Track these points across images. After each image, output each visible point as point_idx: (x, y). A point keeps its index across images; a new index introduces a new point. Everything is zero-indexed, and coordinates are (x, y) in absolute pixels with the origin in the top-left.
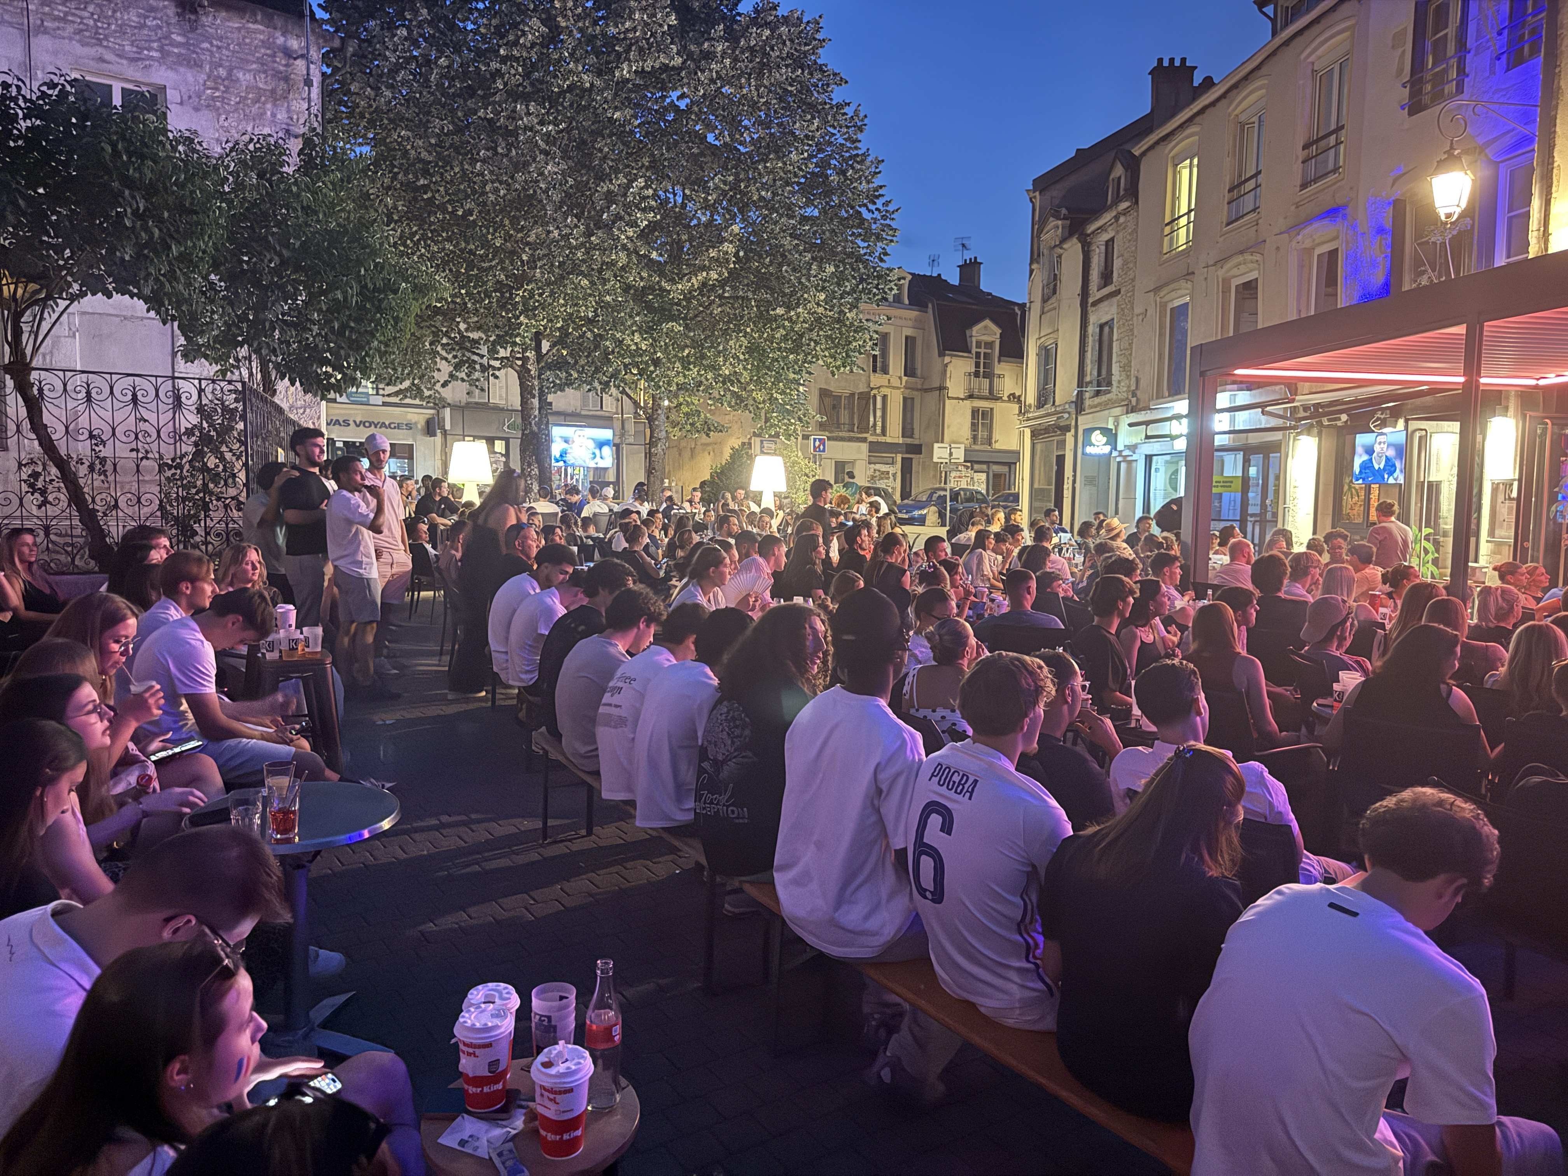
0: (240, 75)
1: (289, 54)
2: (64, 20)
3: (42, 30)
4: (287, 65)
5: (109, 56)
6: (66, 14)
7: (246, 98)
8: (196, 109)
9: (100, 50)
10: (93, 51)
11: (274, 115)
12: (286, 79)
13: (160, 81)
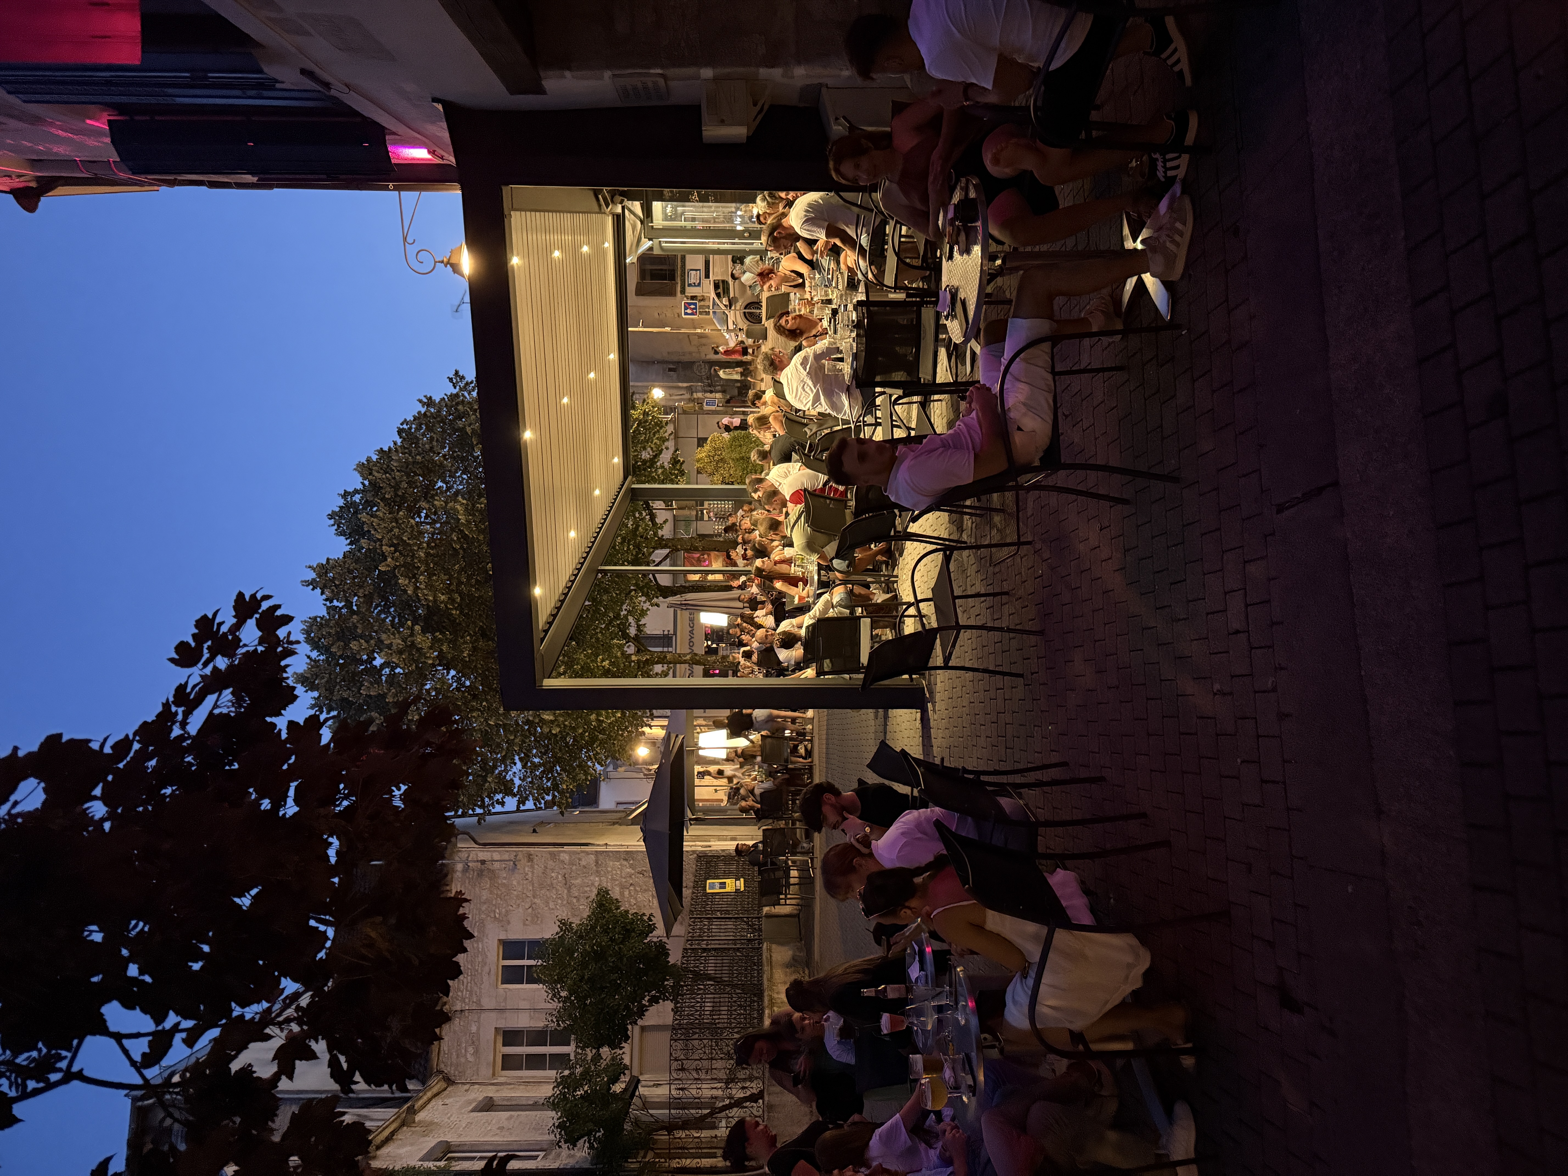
0: (484, 898)
1: (466, 869)
2: (471, 992)
3: (478, 1002)
4: (473, 870)
5: (486, 969)
6: (467, 990)
7: (497, 895)
8: (509, 923)
9: (484, 973)
10: (485, 978)
11: (505, 878)
12: (482, 871)
13: (496, 942)
